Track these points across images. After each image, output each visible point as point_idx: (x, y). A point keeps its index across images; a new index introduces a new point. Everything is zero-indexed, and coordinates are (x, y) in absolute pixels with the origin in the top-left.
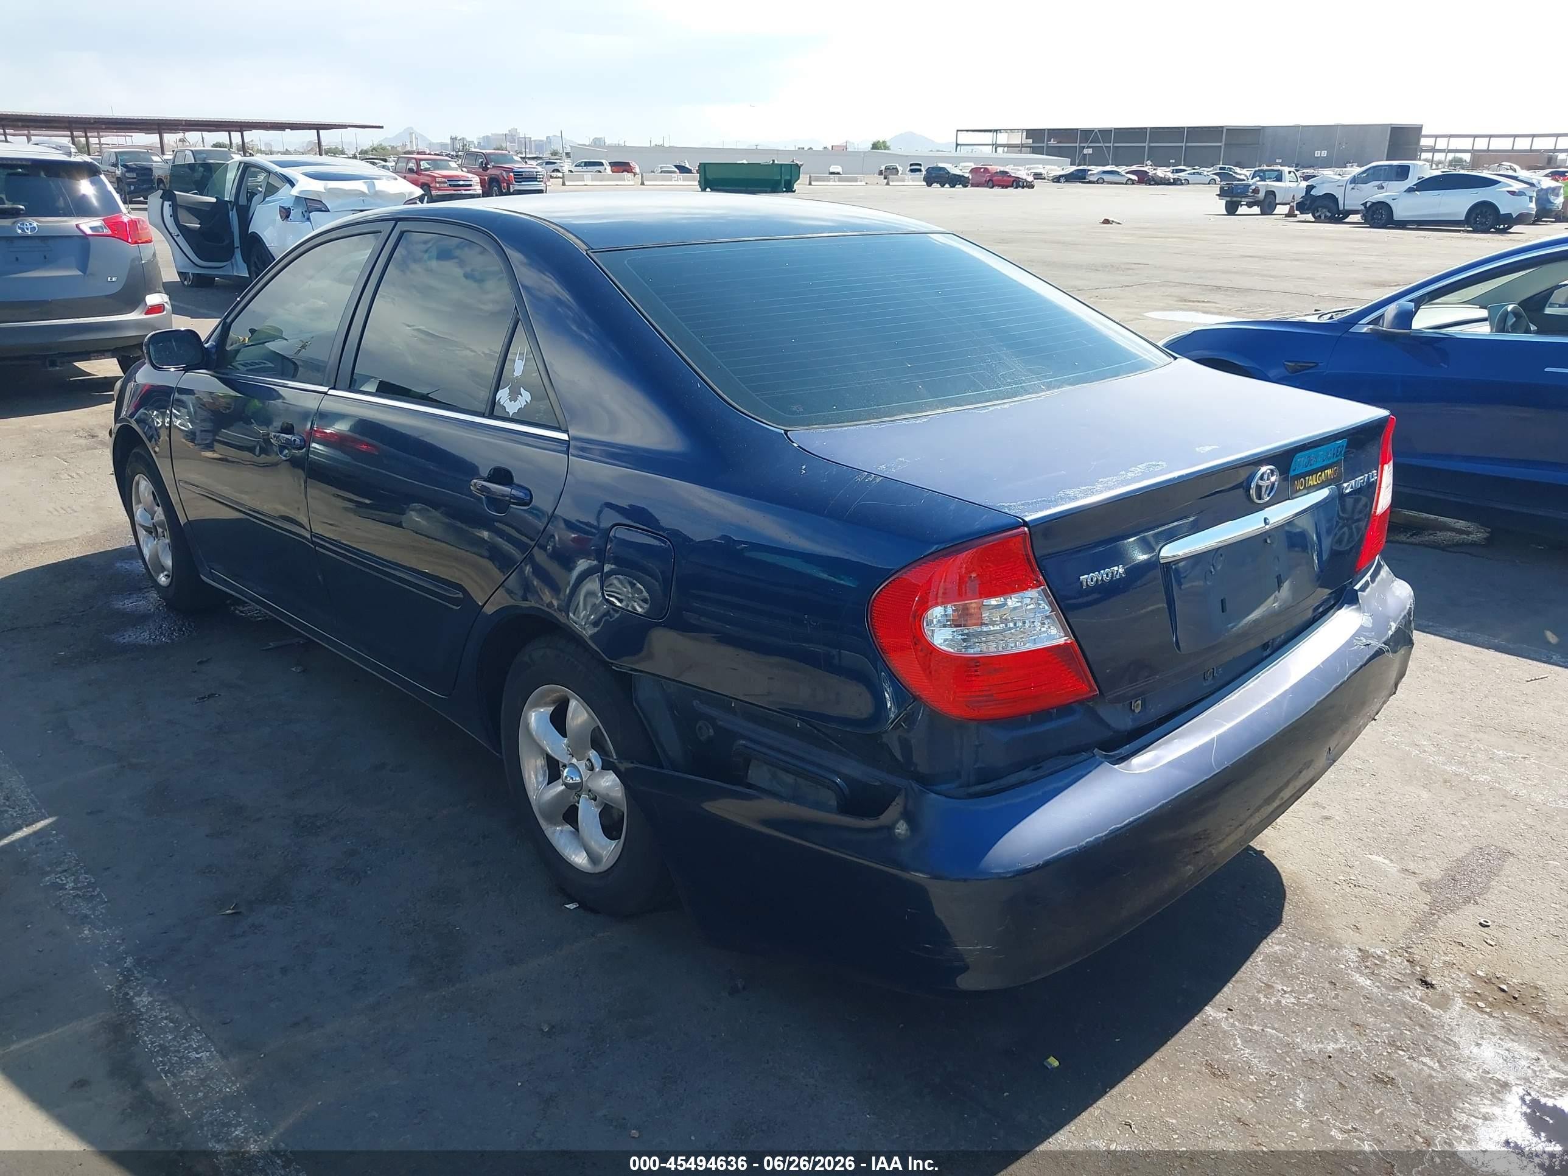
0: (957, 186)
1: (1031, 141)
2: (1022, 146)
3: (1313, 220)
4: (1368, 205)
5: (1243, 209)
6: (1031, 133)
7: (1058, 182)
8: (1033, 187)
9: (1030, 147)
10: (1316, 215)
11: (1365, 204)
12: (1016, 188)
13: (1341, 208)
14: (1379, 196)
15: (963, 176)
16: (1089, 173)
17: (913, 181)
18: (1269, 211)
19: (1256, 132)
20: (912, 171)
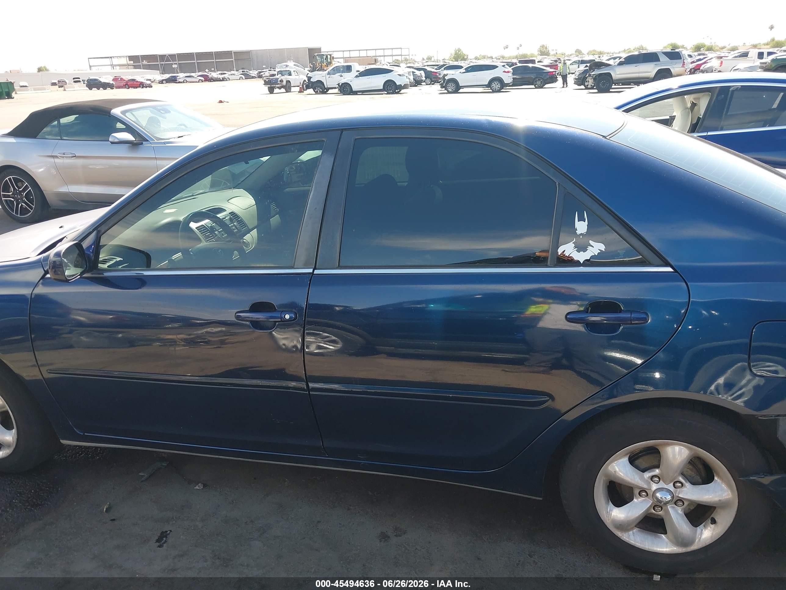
0: (108, 89)
1: (132, 62)
2: (128, 65)
3: (315, 93)
4: (340, 84)
5: (276, 90)
6: (131, 58)
7: (162, 83)
8: (152, 87)
9: (133, 65)
10: (316, 91)
11: (339, 84)
12: (143, 88)
13: (326, 87)
14: (343, 81)
15: (110, 83)
16: (178, 77)
17: (80, 87)
18: (289, 90)
19: (248, 53)
20: (75, 82)
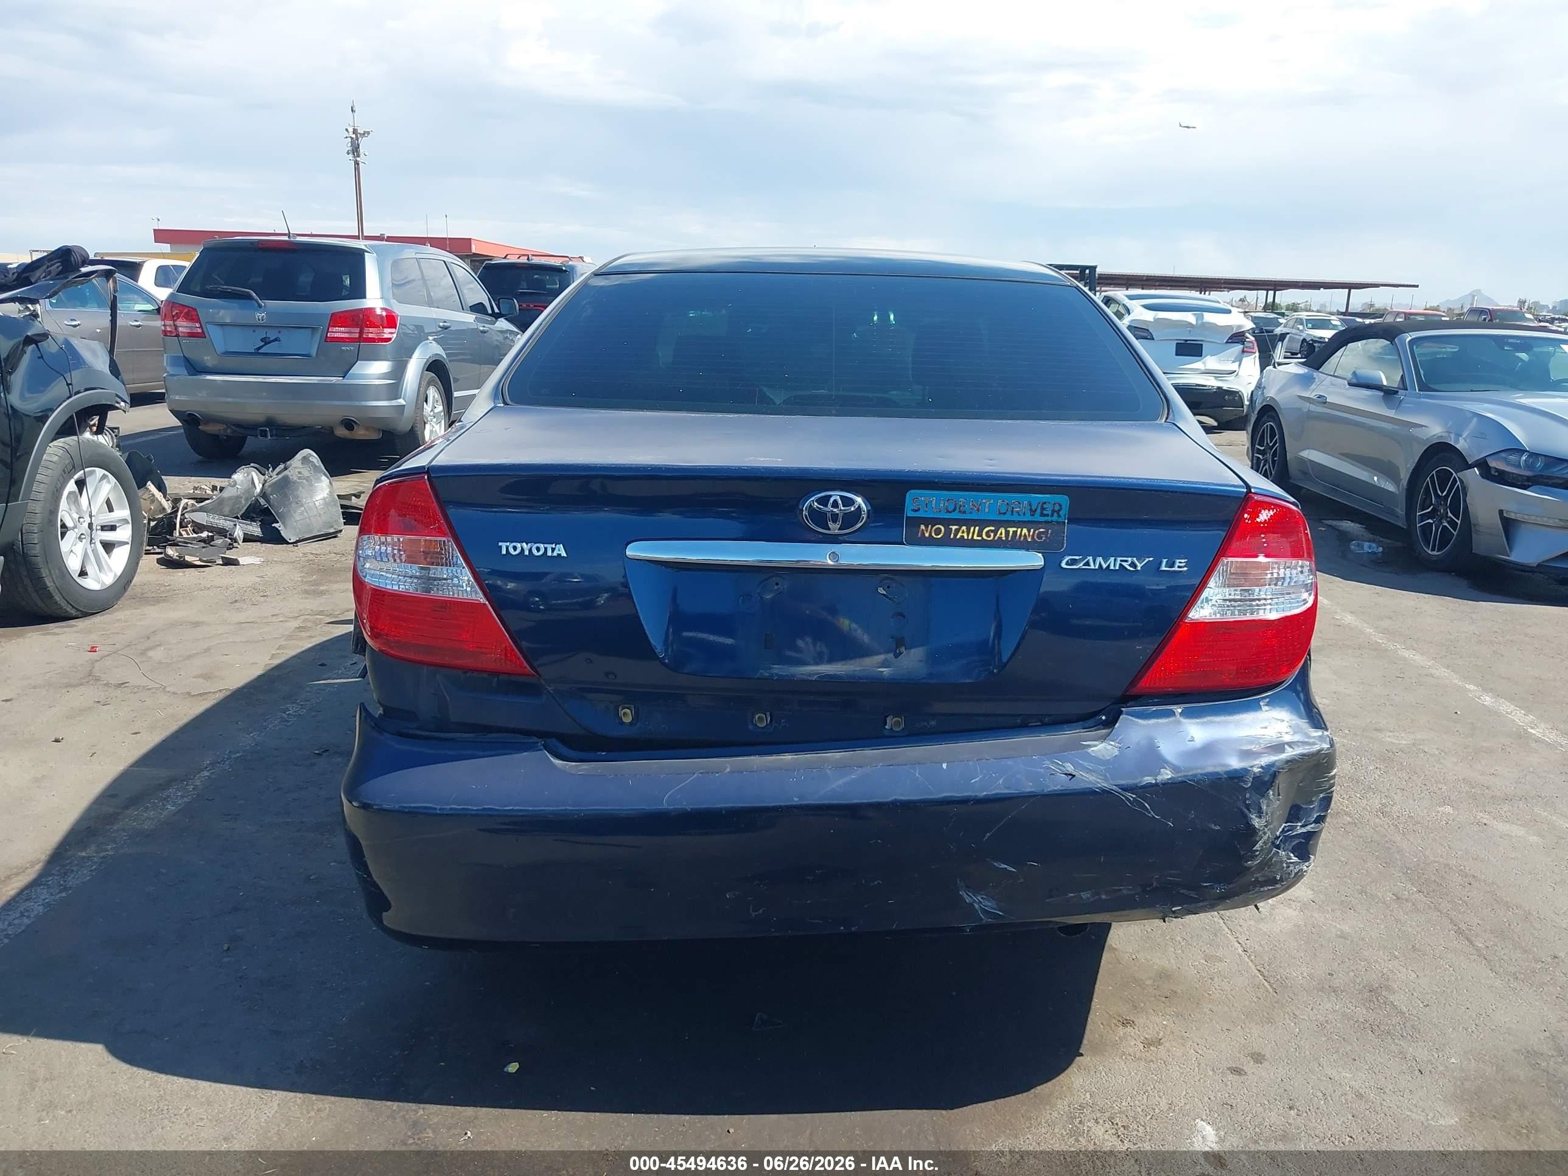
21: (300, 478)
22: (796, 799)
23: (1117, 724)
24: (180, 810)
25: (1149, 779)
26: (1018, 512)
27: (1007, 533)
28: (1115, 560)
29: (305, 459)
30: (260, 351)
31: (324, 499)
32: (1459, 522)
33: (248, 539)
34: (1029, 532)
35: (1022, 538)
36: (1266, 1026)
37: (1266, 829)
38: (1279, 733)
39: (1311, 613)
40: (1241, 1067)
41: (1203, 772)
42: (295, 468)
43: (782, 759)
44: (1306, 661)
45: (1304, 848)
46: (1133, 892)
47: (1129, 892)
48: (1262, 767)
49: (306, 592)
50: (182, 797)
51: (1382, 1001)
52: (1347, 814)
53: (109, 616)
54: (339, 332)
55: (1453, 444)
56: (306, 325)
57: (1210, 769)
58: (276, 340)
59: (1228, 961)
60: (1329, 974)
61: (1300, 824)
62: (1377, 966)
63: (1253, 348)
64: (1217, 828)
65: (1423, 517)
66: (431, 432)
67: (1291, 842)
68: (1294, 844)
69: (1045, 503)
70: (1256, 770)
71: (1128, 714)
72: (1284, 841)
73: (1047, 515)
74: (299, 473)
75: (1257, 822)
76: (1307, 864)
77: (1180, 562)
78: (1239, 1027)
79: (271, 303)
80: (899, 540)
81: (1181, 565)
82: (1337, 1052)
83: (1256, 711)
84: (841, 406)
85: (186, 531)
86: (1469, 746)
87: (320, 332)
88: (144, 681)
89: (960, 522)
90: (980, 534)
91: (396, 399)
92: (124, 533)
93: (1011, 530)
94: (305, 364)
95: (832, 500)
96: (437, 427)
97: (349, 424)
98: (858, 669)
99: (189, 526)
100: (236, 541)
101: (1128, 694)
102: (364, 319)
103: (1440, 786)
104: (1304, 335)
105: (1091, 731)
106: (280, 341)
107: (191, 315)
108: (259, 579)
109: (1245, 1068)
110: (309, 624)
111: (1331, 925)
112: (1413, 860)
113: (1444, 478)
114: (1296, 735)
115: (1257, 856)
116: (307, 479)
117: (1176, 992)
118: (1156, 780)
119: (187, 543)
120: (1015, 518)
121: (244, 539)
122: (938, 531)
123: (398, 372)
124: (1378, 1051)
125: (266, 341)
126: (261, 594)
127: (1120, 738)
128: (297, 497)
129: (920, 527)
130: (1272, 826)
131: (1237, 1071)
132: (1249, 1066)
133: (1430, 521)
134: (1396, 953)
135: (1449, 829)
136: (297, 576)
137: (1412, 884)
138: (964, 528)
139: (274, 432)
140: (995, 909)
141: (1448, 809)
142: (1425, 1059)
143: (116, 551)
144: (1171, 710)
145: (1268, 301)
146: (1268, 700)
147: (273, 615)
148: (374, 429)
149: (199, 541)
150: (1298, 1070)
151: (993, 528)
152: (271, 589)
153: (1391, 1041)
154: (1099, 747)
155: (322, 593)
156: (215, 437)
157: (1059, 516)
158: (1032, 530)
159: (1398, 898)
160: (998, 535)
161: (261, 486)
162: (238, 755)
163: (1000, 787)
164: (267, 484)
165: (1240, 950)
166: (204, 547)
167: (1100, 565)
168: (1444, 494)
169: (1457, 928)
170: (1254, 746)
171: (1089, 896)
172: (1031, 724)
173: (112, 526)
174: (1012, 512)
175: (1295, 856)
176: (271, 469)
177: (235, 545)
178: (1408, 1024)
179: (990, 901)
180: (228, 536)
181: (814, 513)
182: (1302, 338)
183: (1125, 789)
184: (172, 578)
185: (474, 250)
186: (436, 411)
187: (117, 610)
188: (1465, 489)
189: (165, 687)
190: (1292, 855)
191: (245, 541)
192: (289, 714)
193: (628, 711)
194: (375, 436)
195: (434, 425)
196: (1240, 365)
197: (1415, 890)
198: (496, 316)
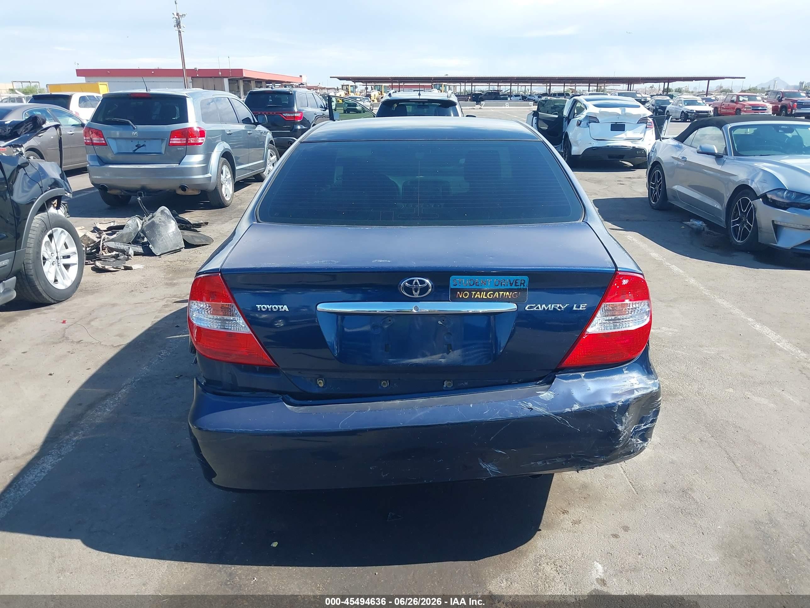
21: (160, 222)
22: (401, 424)
23: (553, 383)
24: (112, 411)
25: (568, 410)
26: (504, 285)
27: (499, 294)
28: (551, 306)
29: (162, 212)
30: (136, 152)
31: (173, 232)
32: (752, 226)
33: (136, 254)
34: (510, 294)
35: (506, 297)
36: (631, 512)
37: (625, 431)
38: (632, 384)
39: (648, 326)
40: (618, 534)
41: (594, 405)
42: (158, 217)
43: (395, 403)
44: (647, 346)
45: (645, 436)
46: (562, 461)
47: (559, 461)
48: (622, 402)
49: (167, 284)
50: (113, 404)
51: (688, 497)
52: (681, 394)
53: (70, 302)
54: (175, 141)
55: (750, 185)
56: (159, 137)
57: (598, 404)
58: (143, 146)
59: (616, 478)
60: (664, 483)
61: (643, 424)
62: (687, 478)
63: (652, 126)
64: (601, 431)
65: (734, 223)
66: (226, 189)
67: (638, 434)
68: (640, 434)
69: (517, 280)
70: (620, 404)
71: (558, 377)
72: (634, 434)
73: (518, 286)
74: (160, 219)
75: (620, 428)
76: (646, 443)
77: (583, 306)
78: (618, 513)
79: (139, 126)
80: (448, 300)
81: (583, 307)
82: (664, 524)
83: (621, 373)
84: (422, 220)
85: (105, 252)
86: (745, 354)
87: (165, 141)
88: (90, 339)
89: (476, 291)
90: (486, 296)
91: (207, 174)
92: (74, 259)
93: (501, 293)
94: (159, 158)
95: (414, 281)
96: (228, 186)
97: (183, 188)
98: (429, 360)
99: (106, 249)
100: (130, 256)
101: (558, 368)
102: (187, 134)
103: (728, 377)
104: (683, 109)
105: (541, 386)
106: (145, 146)
107: (99, 133)
108: (143, 278)
109: (619, 534)
110: (169, 303)
111: (667, 456)
112: (711, 419)
113: (745, 203)
114: (640, 384)
115: (621, 443)
116: (164, 222)
117: (589, 495)
118: (571, 410)
119: (106, 259)
120: (503, 287)
121: (134, 254)
122: (466, 295)
123: (207, 160)
124: (683, 523)
125: (138, 147)
126: (145, 286)
127: (555, 389)
128: (159, 232)
129: (457, 293)
130: (628, 428)
131: (615, 536)
132: (621, 533)
133: (738, 225)
134: (698, 471)
135: (730, 401)
136: (162, 275)
137: (709, 432)
138: (478, 293)
139: (145, 193)
140: (497, 471)
141: (731, 390)
142: (706, 526)
143: (71, 268)
144: (579, 375)
145: (665, 88)
146: (627, 367)
147: (151, 299)
148: (196, 190)
149: (112, 257)
150: (644, 534)
151: (492, 292)
152: (149, 283)
153: (690, 517)
154: (544, 394)
155: (174, 285)
156: (116, 196)
157: (524, 286)
158: (511, 293)
159: (701, 441)
160: (495, 296)
161: (141, 226)
162: (139, 379)
163: (497, 415)
164: (144, 225)
165: (622, 472)
166: (114, 261)
167: (544, 308)
168: (745, 211)
169: (728, 456)
170: (619, 392)
171: (541, 463)
172: (512, 383)
173: (68, 256)
174: (501, 284)
175: (640, 440)
176: (145, 217)
177: (130, 257)
178: (699, 509)
179: (494, 467)
180: (126, 254)
181: (406, 288)
182: (681, 111)
183: (557, 414)
184: (100, 278)
185: (244, 75)
186: (227, 177)
187: (74, 298)
188: (755, 209)
189: (101, 343)
190: (639, 440)
191: (135, 255)
192: (162, 356)
193: (321, 381)
194: (197, 193)
195: (227, 185)
196: (644, 135)
197: (710, 436)
198: (256, 124)
